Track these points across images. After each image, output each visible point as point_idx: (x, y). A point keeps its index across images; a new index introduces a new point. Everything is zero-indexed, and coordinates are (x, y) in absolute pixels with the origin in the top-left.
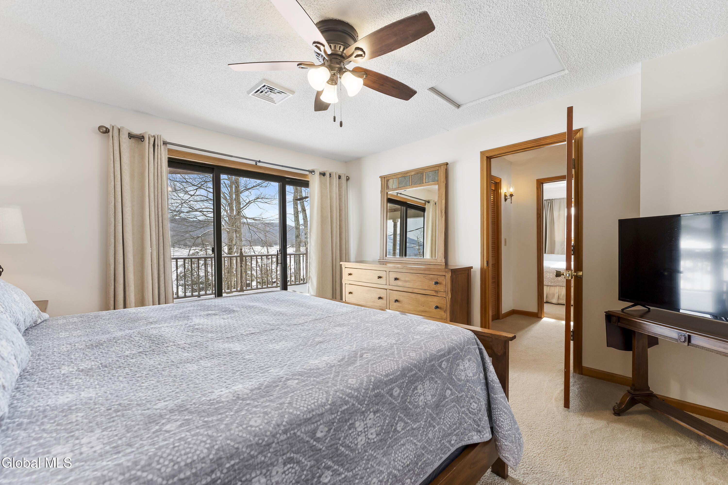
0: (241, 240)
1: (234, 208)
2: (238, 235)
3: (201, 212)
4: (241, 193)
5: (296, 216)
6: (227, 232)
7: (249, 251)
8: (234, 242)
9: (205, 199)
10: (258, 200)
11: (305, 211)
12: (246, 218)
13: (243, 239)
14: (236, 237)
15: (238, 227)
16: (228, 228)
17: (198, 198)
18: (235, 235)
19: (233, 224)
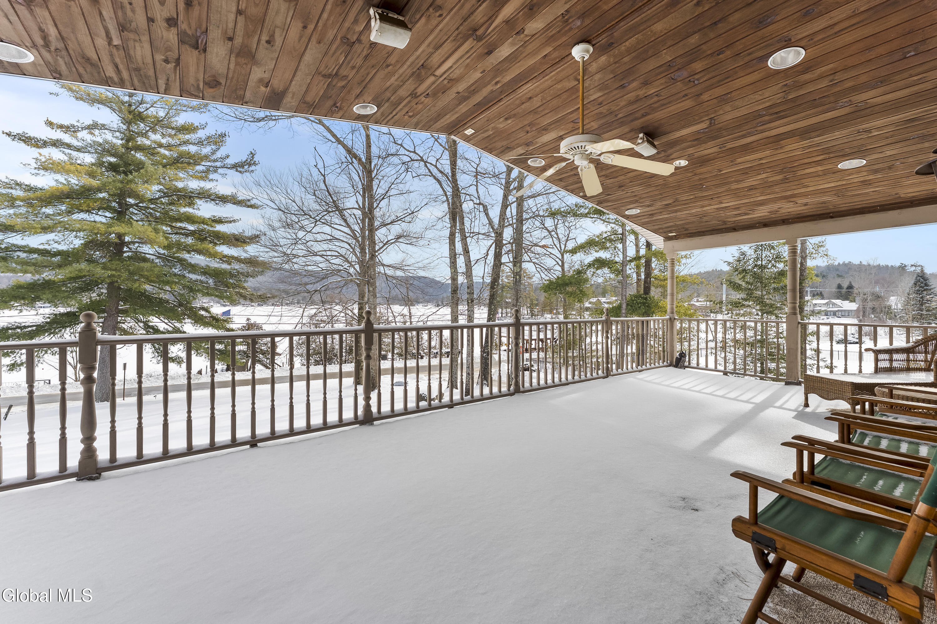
0: (375, 296)
1: (367, 251)
2: (371, 289)
3: (321, 256)
4: (377, 230)
5: (453, 261)
6: (358, 284)
7: (386, 311)
8: (366, 299)
9: (329, 237)
10: (400, 240)
11: (468, 252)
12: (383, 265)
13: (378, 295)
14: (369, 291)
15: (371, 277)
16: (358, 279)
17: (319, 237)
18: (367, 290)
19: (365, 273)
